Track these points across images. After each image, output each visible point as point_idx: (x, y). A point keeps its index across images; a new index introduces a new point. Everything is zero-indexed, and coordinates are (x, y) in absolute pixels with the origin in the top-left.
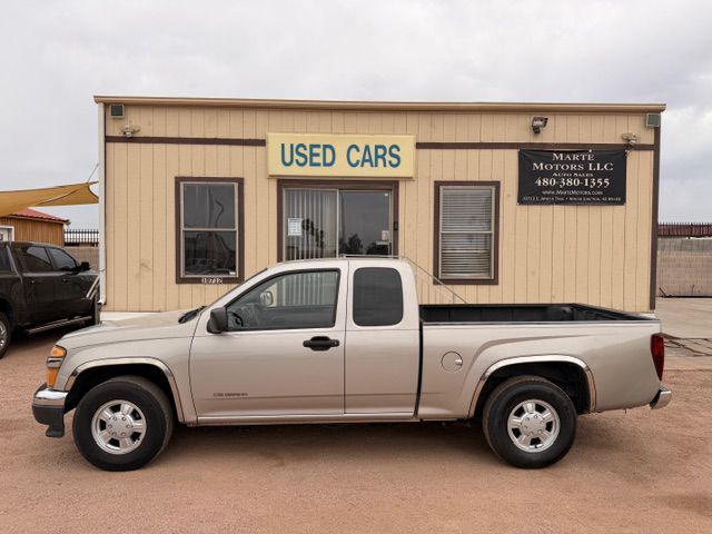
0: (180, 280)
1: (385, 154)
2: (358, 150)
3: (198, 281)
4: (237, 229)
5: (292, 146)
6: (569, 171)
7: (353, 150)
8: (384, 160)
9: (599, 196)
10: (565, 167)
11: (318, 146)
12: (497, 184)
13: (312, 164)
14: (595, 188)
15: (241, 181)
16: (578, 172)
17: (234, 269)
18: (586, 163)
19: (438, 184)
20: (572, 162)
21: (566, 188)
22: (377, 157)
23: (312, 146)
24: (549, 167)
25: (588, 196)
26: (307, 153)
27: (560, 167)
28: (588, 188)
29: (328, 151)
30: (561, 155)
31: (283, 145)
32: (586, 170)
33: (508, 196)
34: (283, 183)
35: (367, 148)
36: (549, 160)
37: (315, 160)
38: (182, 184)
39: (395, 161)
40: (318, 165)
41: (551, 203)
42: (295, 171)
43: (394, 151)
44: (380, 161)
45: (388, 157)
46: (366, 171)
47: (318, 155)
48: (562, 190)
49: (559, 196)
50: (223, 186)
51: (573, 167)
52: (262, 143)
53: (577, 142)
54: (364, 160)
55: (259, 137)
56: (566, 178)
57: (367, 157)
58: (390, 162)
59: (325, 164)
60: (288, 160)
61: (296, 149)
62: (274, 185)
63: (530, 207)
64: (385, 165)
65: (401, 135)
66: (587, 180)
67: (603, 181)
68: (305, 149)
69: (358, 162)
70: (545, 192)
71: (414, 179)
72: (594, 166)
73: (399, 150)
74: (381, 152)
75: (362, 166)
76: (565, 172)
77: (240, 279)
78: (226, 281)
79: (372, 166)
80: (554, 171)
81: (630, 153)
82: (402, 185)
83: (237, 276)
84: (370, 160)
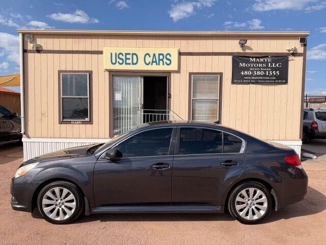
0: (61, 123)
1: (163, 58)
2: (150, 57)
3: (70, 123)
4: (88, 97)
5: (116, 54)
6: (258, 67)
7: (147, 56)
8: (163, 62)
9: (273, 80)
10: (256, 65)
11: (129, 54)
12: (221, 74)
13: (126, 64)
14: (272, 76)
15: (91, 73)
16: (263, 68)
17: (87, 118)
18: (267, 63)
19: (190, 74)
20: (260, 63)
21: (256, 76)
22: (159, 60)
23: (126, 54)
24: (248, 65)
25: (268, 80)
26: (124, 58)
27: (253, 65)
28: (268, 76)
29: (135, 56)
30: (254, 59)
31: (111, 54)
32: (267, 67)
33: (227, 80)
34: (113, 74)
35: (154, 55)
36: (248, 62)
37: (128, 61)
38: (61, 74)
39: (168, 62)
40: (130, 64)
41: (248, 83)
42: (117, 67)
43: (168, 57)
44: (161, 62)
45: (165, 60)
46: (154, 67)
47: (129, 59)
49: (253, 80)
50: (82, 75)
52: (101, 53)
53: (263, 52)
54: (153, 62)
55: (100, 50)
56: (257, 71)
57: (154, 60)
58: (166, 63)
59: (133, 64)
60: (114, 62)
61: (118, 56)
62: (107, 73)
63: (238, 85)
64: (163, 64)
65: (171, 48)
66: (267, 72)
67: (276, 72)
68: (123, 55)
69: (150, 62)
70: (245, 78)
71: (178, 71)
72: (272, 65)
73: (170, 56)
74: (161, 57)
75: (152, 64)
76: (256, 68)
77: (91, 122)
78: (83, 123)
79: (157, 64)
80: (250, 67)
81: (291, 58)
82: (172, 74)
83: (89, 120)
84: (156, 62)
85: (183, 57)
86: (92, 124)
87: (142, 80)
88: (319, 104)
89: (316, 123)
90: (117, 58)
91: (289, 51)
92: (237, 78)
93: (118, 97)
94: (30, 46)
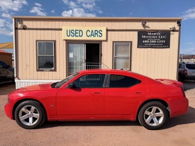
0: (38, 71)
1: (98, 33)
2: (90, 32)
3: (43, 71)
4: (54, 55)
5: (70, 30)
6: (153, 38)
7: (88, 32)
8: (97, 35)
9: (161, 45)
10: (152, 37)
11: (78, 30)
12: (131, 42)
13: (76, 36)
14: (161, 43)
15: (55, 41)
16: (155, 39)
17: (53, 67)
18: (158, 36)
19: (113, 42)
20: (154, 35)
23: (76, 30)
24: (147, 37)
25: (158, 45)
26: (74, 33)
27: (150, 37)
28: (158, 43)
29: (81, 32)
30: (150, 33)
31: (67, 30)
32: (158, 38)
33: (135, 45)
34: (68, 42)
35: (92, 31)
36: (147, 35)
37: (77, 35)
38: (38, 42)
39: (100, 35)
40: (78, 36)
41: (147, 48)
42: (71, 38)
43: (100, 32)
44: (96, 35)
46: (92, 38)
47: (78, 33)
48: (151, 43)
49: (150, 45)
50: (50, 43)
51: (154, 37)
52: (61, 30)
53: (155, 29)
54: (91, 35)
55: (60, 28)
56: (152, 40)
57: (92, 34)
58: (99, 35)
59: (80, 36)
60: (69, 35)
61: (71, 31)
62: (65, 42)
63: (141, 49)
64: (98, 36)
65: (102, 27)
66: (158, 41)
67: (163, 41)
68: (74, 31)
69: (90, 35)
70: (145, 44)
71: (106, 41)
72: (160, 37)
73: (102, 32)
74: (96, 32)
75: (91, 36)
76: (151, 38)
77: (55, 70)
78: (51, 71)
79: (94, 36)
80: (148, 38)
81: (172, 33)
82: (103, 42)
83: (54, 69)
84: (93, 35)
85: (109, 32)
86: (56, 71)
87: (85, 45)
88: (188, 60)
89: (186, 71)
90: (71, 33)
91: (171, 28)
92: (141, 45)
93: (71, 55)
94: (19, 26)
